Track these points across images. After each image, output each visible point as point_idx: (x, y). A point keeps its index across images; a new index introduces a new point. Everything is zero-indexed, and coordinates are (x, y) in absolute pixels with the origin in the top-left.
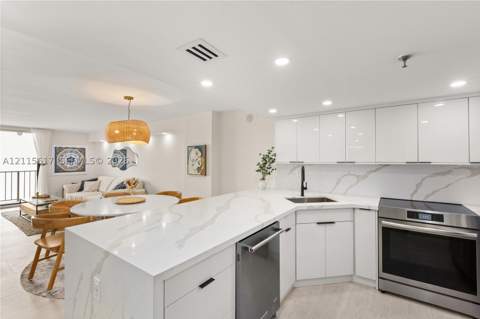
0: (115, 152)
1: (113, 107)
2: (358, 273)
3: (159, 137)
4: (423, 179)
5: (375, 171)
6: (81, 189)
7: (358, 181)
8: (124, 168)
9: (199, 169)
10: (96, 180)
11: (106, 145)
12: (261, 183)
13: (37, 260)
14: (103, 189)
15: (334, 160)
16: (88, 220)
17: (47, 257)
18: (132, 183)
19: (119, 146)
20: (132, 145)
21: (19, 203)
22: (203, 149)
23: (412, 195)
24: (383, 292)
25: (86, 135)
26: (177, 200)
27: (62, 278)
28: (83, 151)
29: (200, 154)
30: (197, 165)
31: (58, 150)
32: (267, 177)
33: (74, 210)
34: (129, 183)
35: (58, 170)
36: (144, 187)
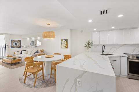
2: (121, 74)
4: (135, 48)
5: (122, 46)
6: (21, 53)
7: (117, 49)
9: (65, 46)
10: (26, 50)
12: (87, 50)
14: (29, 53)
15: (111, 43)
23: (132, 53)
24: (129, 78)
25: (21, 36)
28: (20, 41)
30: (65, 45)
31: (12, 41)
34: (41, 51)
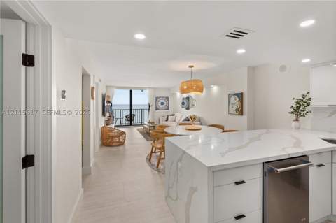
0: (183, 99)
1: (183, 73)
3: (209, 88)
6: (167, 120)
8: (188, 109)
9: (237, 110)
10: (174, 115)
11: (178, 94)
12: (294, 124)
13: (152, 153)
14: (177, 120)
16: (172, 135)
17: (155, 152)
18: (194, 118)
19: (185, 95)
20: (192, 94)
21: (142, 125)
22: (240, 96)
25: (169, 89)
26: (222, 131)
27: (162, 164)
28: (167, 98)
29: (238, 99)
30: (235, 108)
31: (157, 98)
32: (301, 118)
33: (166, 130)
34: (191, 118)
35: (157, 109)
36: (200, 121)
